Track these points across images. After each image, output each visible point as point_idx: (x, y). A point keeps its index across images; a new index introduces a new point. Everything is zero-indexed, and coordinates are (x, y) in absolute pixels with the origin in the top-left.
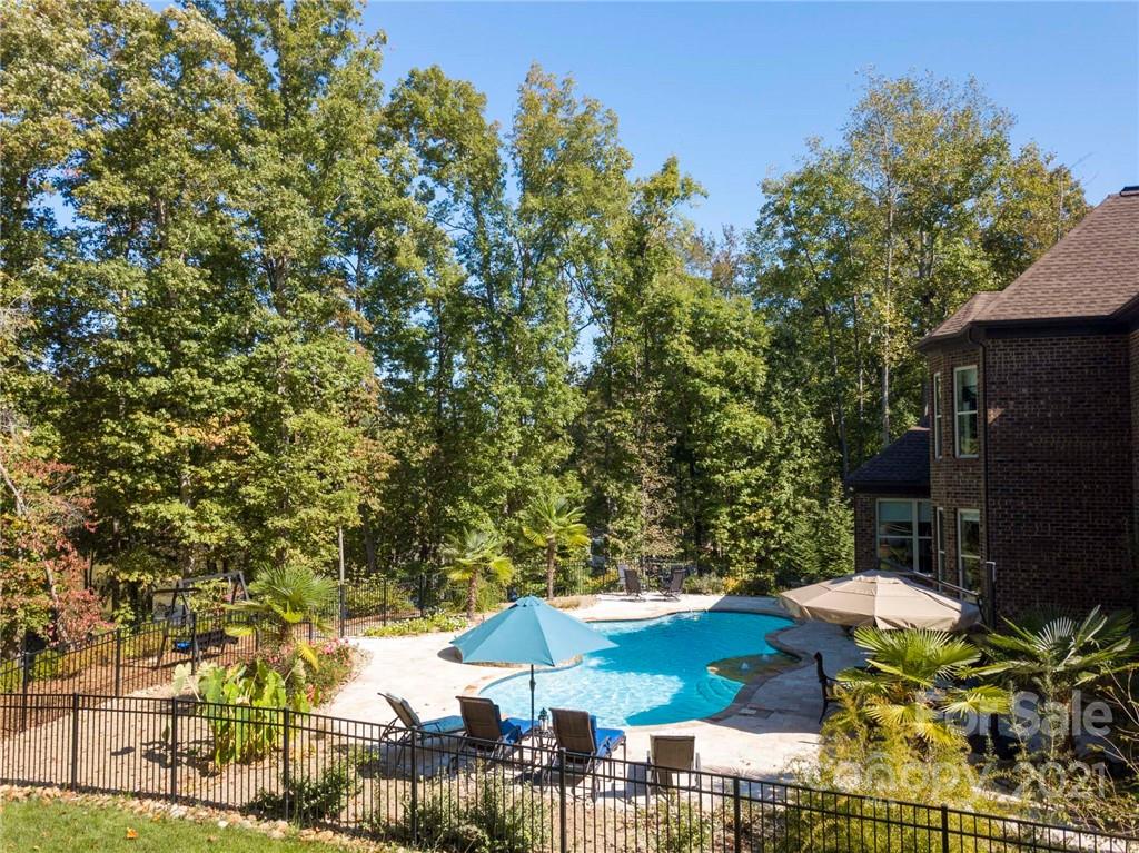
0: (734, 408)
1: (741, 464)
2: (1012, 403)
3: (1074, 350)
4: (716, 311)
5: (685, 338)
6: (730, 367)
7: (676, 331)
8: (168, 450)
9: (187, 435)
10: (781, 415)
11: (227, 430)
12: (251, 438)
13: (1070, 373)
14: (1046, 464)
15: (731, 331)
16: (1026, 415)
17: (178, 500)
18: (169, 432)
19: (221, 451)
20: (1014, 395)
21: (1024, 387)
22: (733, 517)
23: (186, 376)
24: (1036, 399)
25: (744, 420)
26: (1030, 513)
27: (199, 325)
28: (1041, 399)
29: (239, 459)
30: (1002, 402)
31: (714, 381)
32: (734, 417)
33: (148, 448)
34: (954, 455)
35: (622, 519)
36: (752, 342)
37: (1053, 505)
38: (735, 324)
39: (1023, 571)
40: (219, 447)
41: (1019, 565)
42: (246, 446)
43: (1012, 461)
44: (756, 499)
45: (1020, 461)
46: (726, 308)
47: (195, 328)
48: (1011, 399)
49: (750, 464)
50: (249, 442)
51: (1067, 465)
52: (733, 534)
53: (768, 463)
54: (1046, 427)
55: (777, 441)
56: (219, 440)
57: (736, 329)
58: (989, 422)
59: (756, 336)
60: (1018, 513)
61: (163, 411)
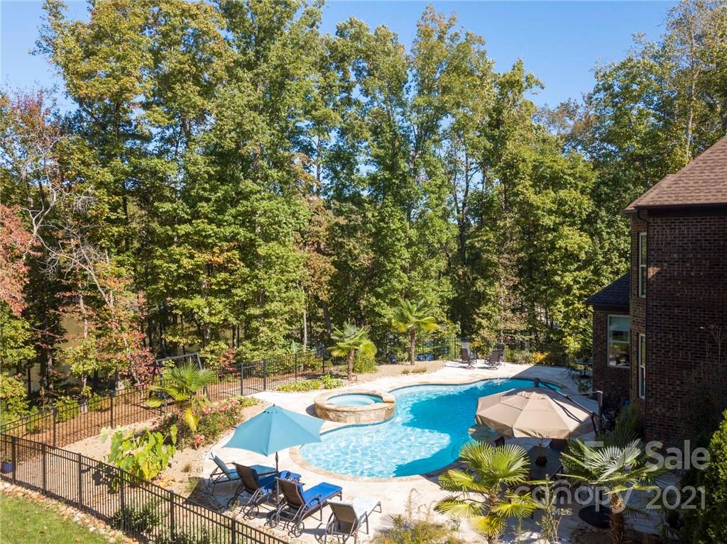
0: (566, 230)
1: (572, 268)
2: (665, 264)
3: (713, 227)
4: (551, 164)
5: (528, 183)
6: (561, 203)
7: (521, 178)
8: (190, 267)
9: (202, 257)
10: (604, 234)
11: (225, 255)
12: (239, 259)
13: (709, 243)
14: (689, 309)
15: (565, 177)
16: (675, 273)
17: (199, 297)
18: (192, 257)
19: (222, 268)
20: (667, 258)
21: (675, 253)
22: (566, 304)
23: (201, 224)
24: (683, 262)
25: (574, 239)
26: (676, 344)
27: (208, 193)
28: (687, 262)
29: (232, 272)
30: (658, 263)
31: (550, 212)
32: (567, 237)
33: (180, 267)
34: (638, 295)
35: (486, 305)
36: (581, 184)
37: (693, 339)
38: (569, 172)
39: (669, 385)
40: (220, 265)
41: (667, 380)
42: (235, 264)
43: (664, 306)
44: (583, 292)
45: (670, 306)
46: (560, 162)
47: (206, 194)
48: (665, 262)
49: (579, 269)
50: (238, 262)
51: (705, 311)
52: (567, 316)
53: (592, 267)
54: (689, 283)
55: (599, 251)
56: (220, 260)
57: (569, 175)
58: (649, 277)
59: (585, 180)
60: (667, 343)
61: (187, 244)
